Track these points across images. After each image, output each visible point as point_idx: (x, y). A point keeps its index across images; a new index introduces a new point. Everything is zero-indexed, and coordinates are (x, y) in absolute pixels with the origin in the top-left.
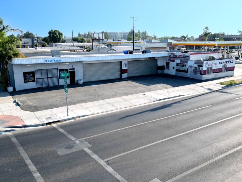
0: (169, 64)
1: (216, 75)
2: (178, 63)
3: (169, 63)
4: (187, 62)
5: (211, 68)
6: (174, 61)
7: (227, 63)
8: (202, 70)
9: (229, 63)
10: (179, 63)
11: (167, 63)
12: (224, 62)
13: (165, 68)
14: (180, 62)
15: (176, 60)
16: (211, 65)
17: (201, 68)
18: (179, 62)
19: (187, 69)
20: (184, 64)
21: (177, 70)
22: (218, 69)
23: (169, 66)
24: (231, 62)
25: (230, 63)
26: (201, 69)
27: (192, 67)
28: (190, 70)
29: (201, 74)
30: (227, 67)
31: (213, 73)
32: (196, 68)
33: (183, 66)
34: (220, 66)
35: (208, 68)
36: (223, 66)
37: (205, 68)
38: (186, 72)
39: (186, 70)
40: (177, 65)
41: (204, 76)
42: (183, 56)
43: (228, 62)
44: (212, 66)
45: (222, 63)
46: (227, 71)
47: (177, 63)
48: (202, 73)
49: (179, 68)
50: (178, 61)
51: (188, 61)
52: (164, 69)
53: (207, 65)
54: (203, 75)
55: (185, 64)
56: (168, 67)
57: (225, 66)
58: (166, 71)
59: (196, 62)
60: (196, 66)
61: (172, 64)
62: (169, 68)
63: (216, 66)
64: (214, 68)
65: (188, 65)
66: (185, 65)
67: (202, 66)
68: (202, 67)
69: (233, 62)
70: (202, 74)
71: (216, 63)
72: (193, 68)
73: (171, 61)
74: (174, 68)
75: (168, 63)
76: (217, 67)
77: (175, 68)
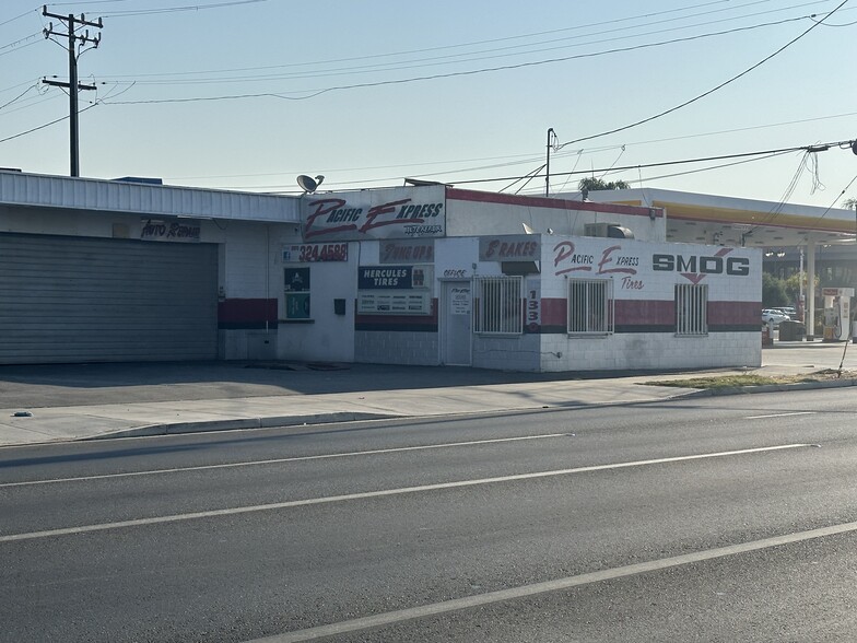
0: (306, 285)
1: (636, 343)
2: (370, 268)
3: (305, 273)
4: (428, 254)
5: (599, 289)
6: (337, 256)
7: (704, 268)
8: (533, 294)
9: (719, 270)
10: (376, 268)
11: (289, 274)
12: (686, 260)
13: (282, 314)
14: (384, 257)
15: (353, 249)
16: (596, 268)
17: (525, 284)
18: (376, 263)
19: (435, 301)
20: (409, 269)
21: (364, 323)
22: (651, 302)
23: (308, 299)
24: (736, 266)
25: (730, 271)
26: (524, 294)
27: (467, 282)
28: (453, 310)
29: (528, 330)
30: (713, 297)
31: (619, 329)
32: (489, 287)
33: (404, 283)
34: (660, 287)
35: (577, 288)
36: (679, 289)
37: (551, 285)
38: (428, 324)
39: (427, 309)
40: (366, 281)
41: (549, 342)
42: (399, 208)
43: (711, 265)
44: (606, 277)
45: (670, 268)
46: (713, 328)
47: (362, 270)
48: (539, 322)
49: (377, 301)
50: (369, 254)
51: (439, 246)
52: (274, 325)
53: (566, 264)
54: (544, 337)
55: (417, 265)
56: (301, 312)
57: (699, 292)
58: (287, 340)
59: (491, 247)
60: (492, 270)
61: (332, 281)
62: (308, 312)
63: (634, 278)
64: (619, 291)
65: (439, 273)
66: (420, 277)
67: (531, 269)
68: (531, 278)
69: (745, 272)
70: (539, 330)
71: (627, 261)
72: (475, 290)
73: (318, 260)
74: (340, 306)
75: (298, 280)
76: (640, 285)
77: (350, 309)
